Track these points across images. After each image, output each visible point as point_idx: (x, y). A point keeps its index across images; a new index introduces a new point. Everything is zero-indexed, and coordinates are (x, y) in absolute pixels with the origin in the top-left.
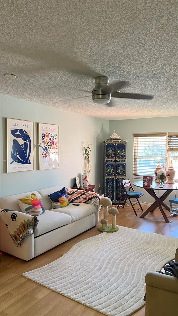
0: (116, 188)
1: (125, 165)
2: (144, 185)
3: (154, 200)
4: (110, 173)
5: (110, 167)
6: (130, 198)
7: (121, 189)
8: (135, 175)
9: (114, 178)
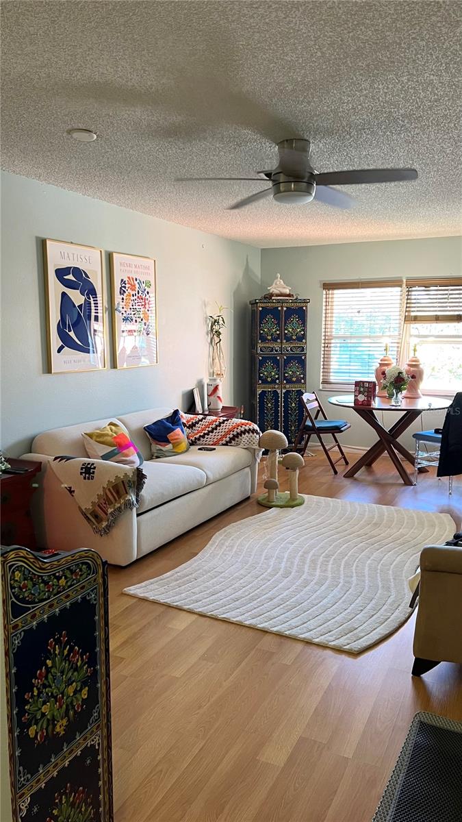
0: (283, 414)
1: (303, 358)
2: (356, 401)
3: (375, 438)
4: (269, 379)
5: (269, 364)
6: (321, 435)
7: (295, 416)
8: (325, 382)
9: (279, 391)
